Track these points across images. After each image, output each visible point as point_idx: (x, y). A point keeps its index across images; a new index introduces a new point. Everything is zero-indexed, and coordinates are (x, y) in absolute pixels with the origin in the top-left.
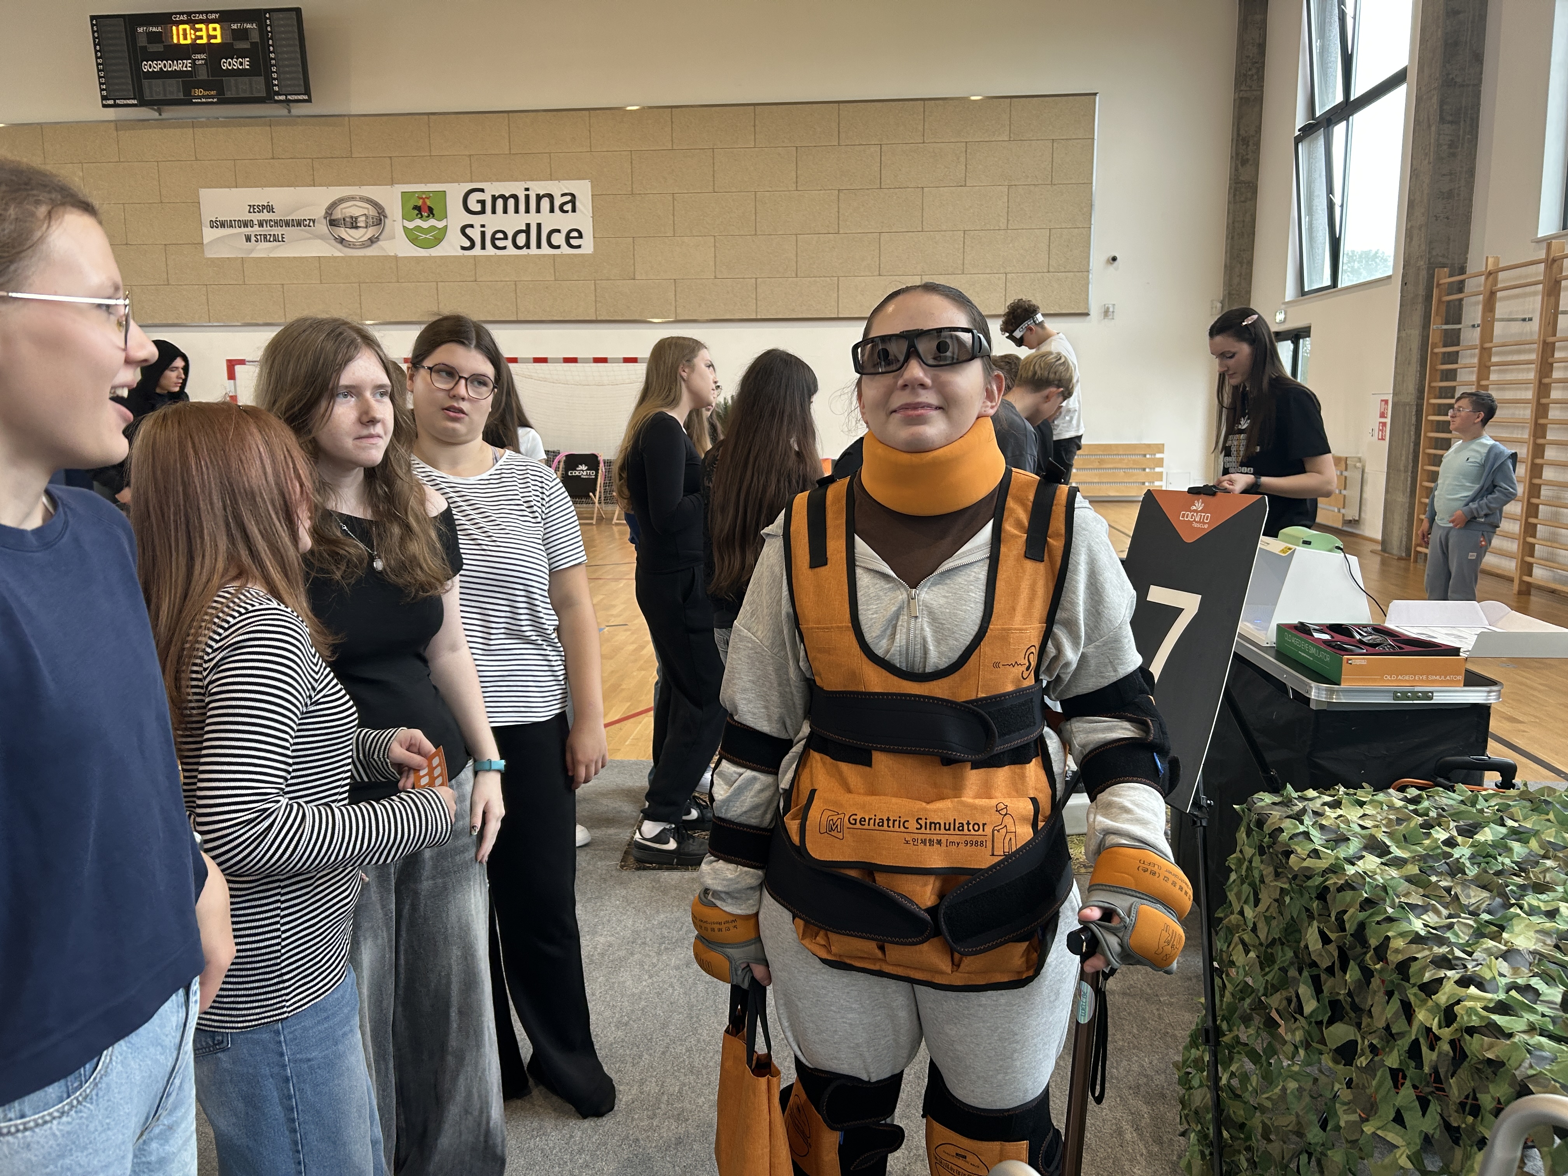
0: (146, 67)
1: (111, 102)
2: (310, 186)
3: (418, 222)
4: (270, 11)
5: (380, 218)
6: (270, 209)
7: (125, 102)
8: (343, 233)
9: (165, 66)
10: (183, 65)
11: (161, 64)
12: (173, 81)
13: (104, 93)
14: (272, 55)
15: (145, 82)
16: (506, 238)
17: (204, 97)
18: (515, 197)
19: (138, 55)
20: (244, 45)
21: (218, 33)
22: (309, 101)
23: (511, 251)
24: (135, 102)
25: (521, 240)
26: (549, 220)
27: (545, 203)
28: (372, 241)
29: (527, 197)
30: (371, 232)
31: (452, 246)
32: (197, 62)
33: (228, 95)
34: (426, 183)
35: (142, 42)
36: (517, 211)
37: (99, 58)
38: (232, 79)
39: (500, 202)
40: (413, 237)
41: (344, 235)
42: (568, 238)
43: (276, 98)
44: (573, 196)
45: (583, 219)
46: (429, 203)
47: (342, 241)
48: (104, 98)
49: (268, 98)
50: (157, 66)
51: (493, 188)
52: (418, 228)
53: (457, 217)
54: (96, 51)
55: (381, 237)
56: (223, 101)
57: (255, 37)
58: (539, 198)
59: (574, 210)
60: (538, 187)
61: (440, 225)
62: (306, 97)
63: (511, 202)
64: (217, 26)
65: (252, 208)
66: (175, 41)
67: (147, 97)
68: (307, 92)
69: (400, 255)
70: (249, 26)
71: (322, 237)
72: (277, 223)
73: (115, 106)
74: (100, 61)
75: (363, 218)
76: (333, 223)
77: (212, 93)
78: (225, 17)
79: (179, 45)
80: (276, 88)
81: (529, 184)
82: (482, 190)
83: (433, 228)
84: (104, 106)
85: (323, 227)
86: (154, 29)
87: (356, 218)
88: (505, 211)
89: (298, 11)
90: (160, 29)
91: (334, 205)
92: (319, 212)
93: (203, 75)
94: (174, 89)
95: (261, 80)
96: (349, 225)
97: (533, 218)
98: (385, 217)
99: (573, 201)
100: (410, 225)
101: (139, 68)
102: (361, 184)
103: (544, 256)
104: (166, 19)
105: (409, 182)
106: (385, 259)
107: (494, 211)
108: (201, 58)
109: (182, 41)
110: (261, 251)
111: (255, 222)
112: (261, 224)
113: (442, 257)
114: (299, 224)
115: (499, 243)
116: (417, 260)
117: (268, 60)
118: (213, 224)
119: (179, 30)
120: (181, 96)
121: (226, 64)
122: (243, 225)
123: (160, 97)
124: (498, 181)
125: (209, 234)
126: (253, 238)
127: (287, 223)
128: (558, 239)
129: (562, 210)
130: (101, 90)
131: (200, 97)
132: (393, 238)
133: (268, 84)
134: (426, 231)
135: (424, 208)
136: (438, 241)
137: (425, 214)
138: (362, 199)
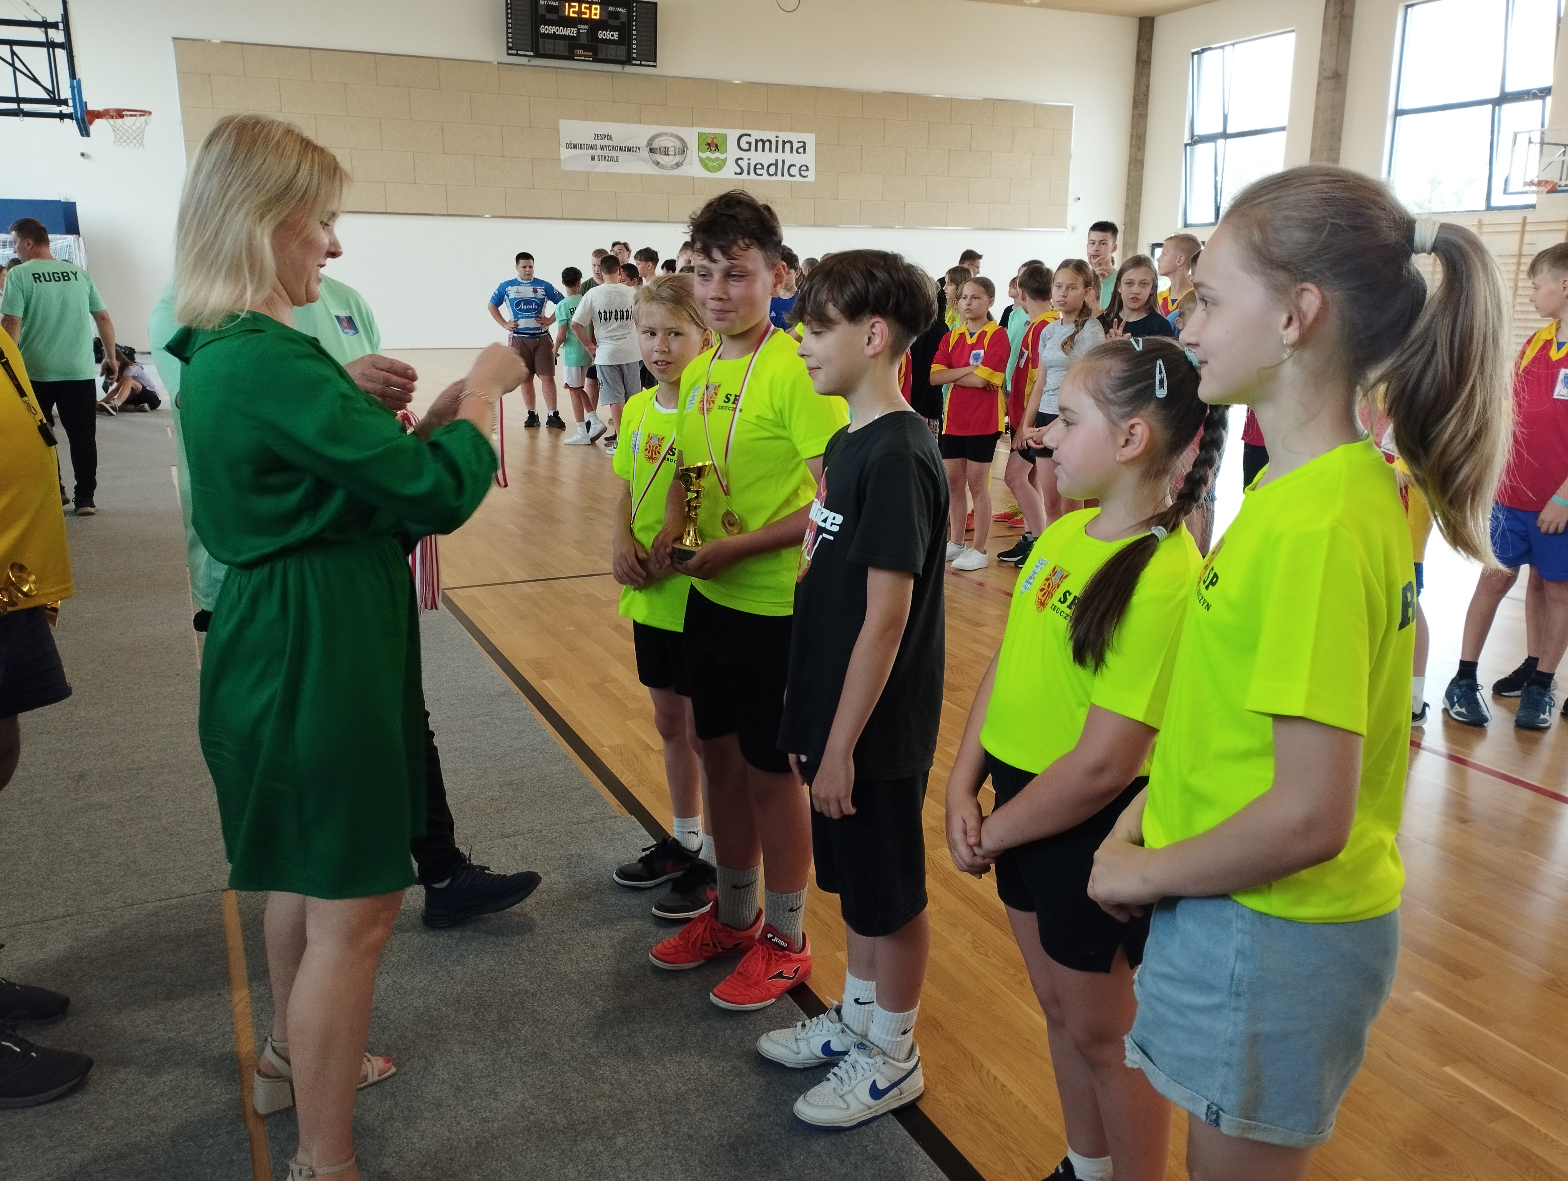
0: (543, 29)
1: (514, 52)
2: (638, 123)
3: (708, 154)
5: (683, 150)
6: (609, 137)
7: (525, 53)
8: (659, 158)
9: (557, 30)
10: (571, 32)
11: (554, 29)
12: (561, 42)
13: (510, 45)
14: (634, 32)
15: (541, 41)
16: (763, 168)
17: (583, 56)
18: (770, 141)
19: (538, 20)
20: (615, 23)
21: (598, 12)
22: (655, 66)
23: (766, 177)
24: (532, 54)
25: (772, 170)
26: (790, 158)
27: (788, 146)
28: (678, 165)
29: (777, 142)
30: (678, 159)
31: (729, 170)
32: (581, 31)
33: (600, 56)
34: (715, 127)
35: (542, 11)
36: (770, 150)
37: (510, 19)
38: (604, 45)
39: (760, 144)
40: (704, 163)
41: (659, 160)
42: (800, 170)
43: (633, 62)
44: (804, 143)
45: (809, 158)
46: (715, 141)
47: (658, 164)
48: (509, 48)
49: (627, 61)
50: (551, 30)
51: (756, 135)
52: (708, 158)
53: (732, 152)
54: (507, 14)
55: (684, 163)
56: (596, 60)
57: (624, 19)
58: (784, 143)
59: (804, 152)
60: (784, 136)
61: (722, 157)
62: (654, 64)
63: (767, 144)
64: (598, 7)
65: (597, 136)
66: (567, 14)
67: (541, 51)
68: (655, 61)
69: (696, 176)
70: (621, 10)
71: (645, 161)
72: (613, 148)
73: (517, 55)
74: (510, 21)
75: (672, 149)
76: (652, 150)
77: (590, 54)
79: (569, 17)
80: (634, 56)
81: (778, 133)
82: (750, 135)
83: (717, 159)
84: (509, 54)
85: (645, 153)
86: (553, 3)
87: (668, 148)
88: (763, 150)
89: (656, 4)
90: (557, 4)
91: (652, 139)
92: (643, 143)
93: (583, 40)
94: (561, 47)
95: (624, 48)
96: (663, 152)
97: (780, 156)
98: (687, 149)
99: (804, 146)
100: (703, 156)
101: (538, 29)
102: (672, 125)
103: (785, 181)
105: (702, 126)
106: (686, 178)
107: (756, 150)
108: (584, 28)
109: (572, 15)
110: (603, 167)
111: (599, 146)
112: (602, 148)
113: (723, 179)
114: (629, 150)
115: (758, 171)
116: (706, 180)
117: (631, 35)
118: (568, 146)
119: (570, 7)
120: (566, 54)
121: (601, 35)
122: (592, 148)
123: (551, 52)
124: (759, 129)
125: (565, 153)
126: (596, 158)
127: (621, 149)
128: (794, 171)
129: (797, 152)
130: (508, 42)
131: (579, 56)
132: (691, 163)
133: (629, 53)
134: (713, 160)
135: (712, 145)
136: (720, 168)
137: (713, 149)
138: (672, 135)
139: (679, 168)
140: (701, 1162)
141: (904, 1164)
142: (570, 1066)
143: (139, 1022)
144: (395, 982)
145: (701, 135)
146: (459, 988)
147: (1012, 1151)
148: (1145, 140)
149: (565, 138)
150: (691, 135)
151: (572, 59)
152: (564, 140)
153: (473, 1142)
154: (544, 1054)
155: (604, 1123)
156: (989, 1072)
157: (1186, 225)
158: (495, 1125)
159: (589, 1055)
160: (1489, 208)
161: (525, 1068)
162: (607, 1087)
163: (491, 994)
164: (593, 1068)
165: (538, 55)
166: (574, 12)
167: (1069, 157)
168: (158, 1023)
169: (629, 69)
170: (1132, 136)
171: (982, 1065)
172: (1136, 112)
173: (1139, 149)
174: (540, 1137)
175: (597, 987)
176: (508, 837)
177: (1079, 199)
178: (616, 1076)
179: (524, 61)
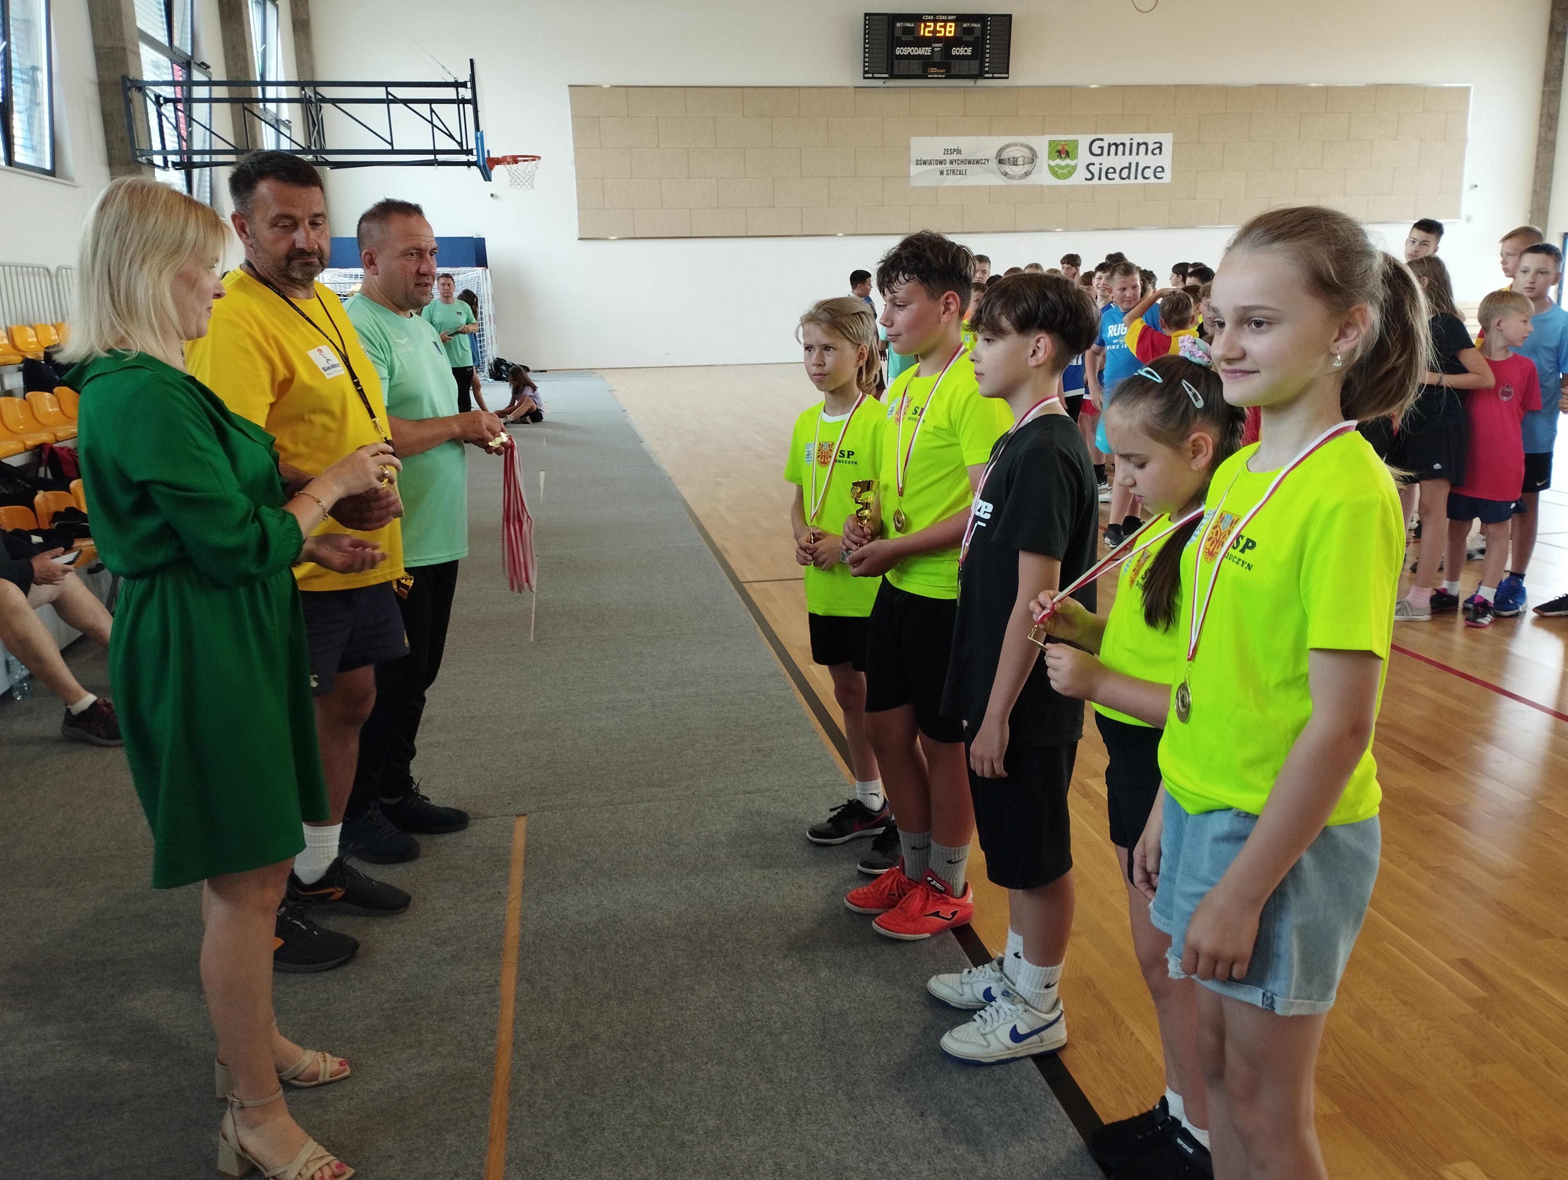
0: (899, 51)
1: (870, 75)
2: (988, 135)
3: (1058, 161)
4: (989, 15)
5: (1033, 159)
6: (958, 151)
7: (880, 75)
8: (1007, 168)
9: (912, 51)
10: (925, 51)
11: (909, 50)
12: (916, 62)
13: (866, 69)
14: (988, 46)
15: (896, 62)
16: (1115, 172)
17: (936, 73)
18: (1123, 144)
19: (895, 41)
20: (969, 38)
21: (953, 29)
22: (1007, 78)
23: (1118, 181)
24: (887, 76)
25: (1125, 173)
26: (1144, 160)
27: (1142, 148)
28: (1027, 174)
29: (1131, 144)
30: (1026, 168)
31: (1080, 177)
32: (935, 49)
33: (952, 72)
34: (1067, 134)
35: (898, 33)
36: (1124, 154)
37: (867, 44)
38: (958, 62)
39: (1113, 148)
40: (1054, 171)
41: (1008, 170)
42: (1155, 172)
43: (986, 75)
44: (1161, 143)
45: (1165, 159)
46: (1066, 148)
47: (1006, 174)
48: (865, 72)
49: (980, 75)
50: (906, 51)
51: (1110, 138)
52: (1058, 166)
53: (1083, 157)
54: (865, 39)
55: (1033, 172)
56: (949, 77)
57: (978, 34)
58: (1139, 145)
59: (1160, 153)
60: (1139, 138)
61: (1073, 163)
62: (1006, 75)
63: (1121, 147)
64: (953, 24)
65: (947, 151)
66: (922, 34)
67: (896, 72)
68: (1008, 73)
69: (1044, 184)
70: (975, 25)
71: (993, 172)
72: (962, 162)
73: (873, 78)
74: (867, 46)
75: (1022, 158)
76: (1001, 162)
77: (943, 71)
78: (960, 19)
79: (924, 37)
80: (987, 69)
81: (1131, 136)
82: (1102, 140)
83: (1067, 166)
84: (865, 78)
85: (994, 164)
86: (909, 25)
87: (1017, 158)
88: (1116, 154)
89: (1010, 16)
90: (913, 25)
91: (1002, 150)
92: (992, 154)
93: (937, 59)
94: (915, 67)
95: (977, 62)
96: (1012, 163)
97: (1134, 159)
98: (1037, 157)
99: (1160, 148)
100: (1053, 163)
101: (893, 51)
102: (1023, 134)
103: (1138, 184)
104: (918, 18)
105: (1054, 134)
106: (1035, 186)
107: (1109, 154)
108: (938, 46)
109: (927, 34)
110: (951, 181)
111: (948, 161)
112: (951, 163)
113: (1073, 186)
114: (978, 162)
115: (1110, 176)
116: (1056, 187)
117: (984, 49)
118: (919, 162)
119: (926, 27)
120: (920, 73)
121: (955, 51)
122: (941, 163)
123: (905, 73)
124: (1113, 133)
125: (915, 169)
126: (945, 173)
127: (970, 162)
128: (1149, 173)
129: (1153, 153)
130: (865, 67)
131: (933, 74)
132: (1040, 172)
133: (982, 66)
134: (1063, 168)
135: (1063, 152)
136: (1070, 174)
137: (1063, 156)
138: (1022, 145)
139: (1028, 178)
140: (848, 1063)
141: (1024, 1088)
142: (757, 977)
143: (437, 906)
144: (633, 897)
145: (1051, 142)
146: (683, 907)
147: (1129, 1093)
149: (915, 156)
150: (1041, 144)
151: (926, 77)
152: (914, 157)
153: (668, 1023)
154: (739, 965)
155: (775, 1023)
156: (1127, 1028)
158: (688, 1013)
159: (776, 971)
161: (721, 974)
162: (784, 997)
163: (706, 915)
164: (776, 981)
165: (893, 76)
166: (929, 32)
167: (1464, 141)
168: (450, 908)
169: (981, 83)
170: (1542, 114)
171: (1123, 1022)
173: (1550, 128)
174: (721, 1027)
175: (795, 920)
176: (750, 793)
177: (1476, 186)
178: (794, 989)
179: (879, 83)
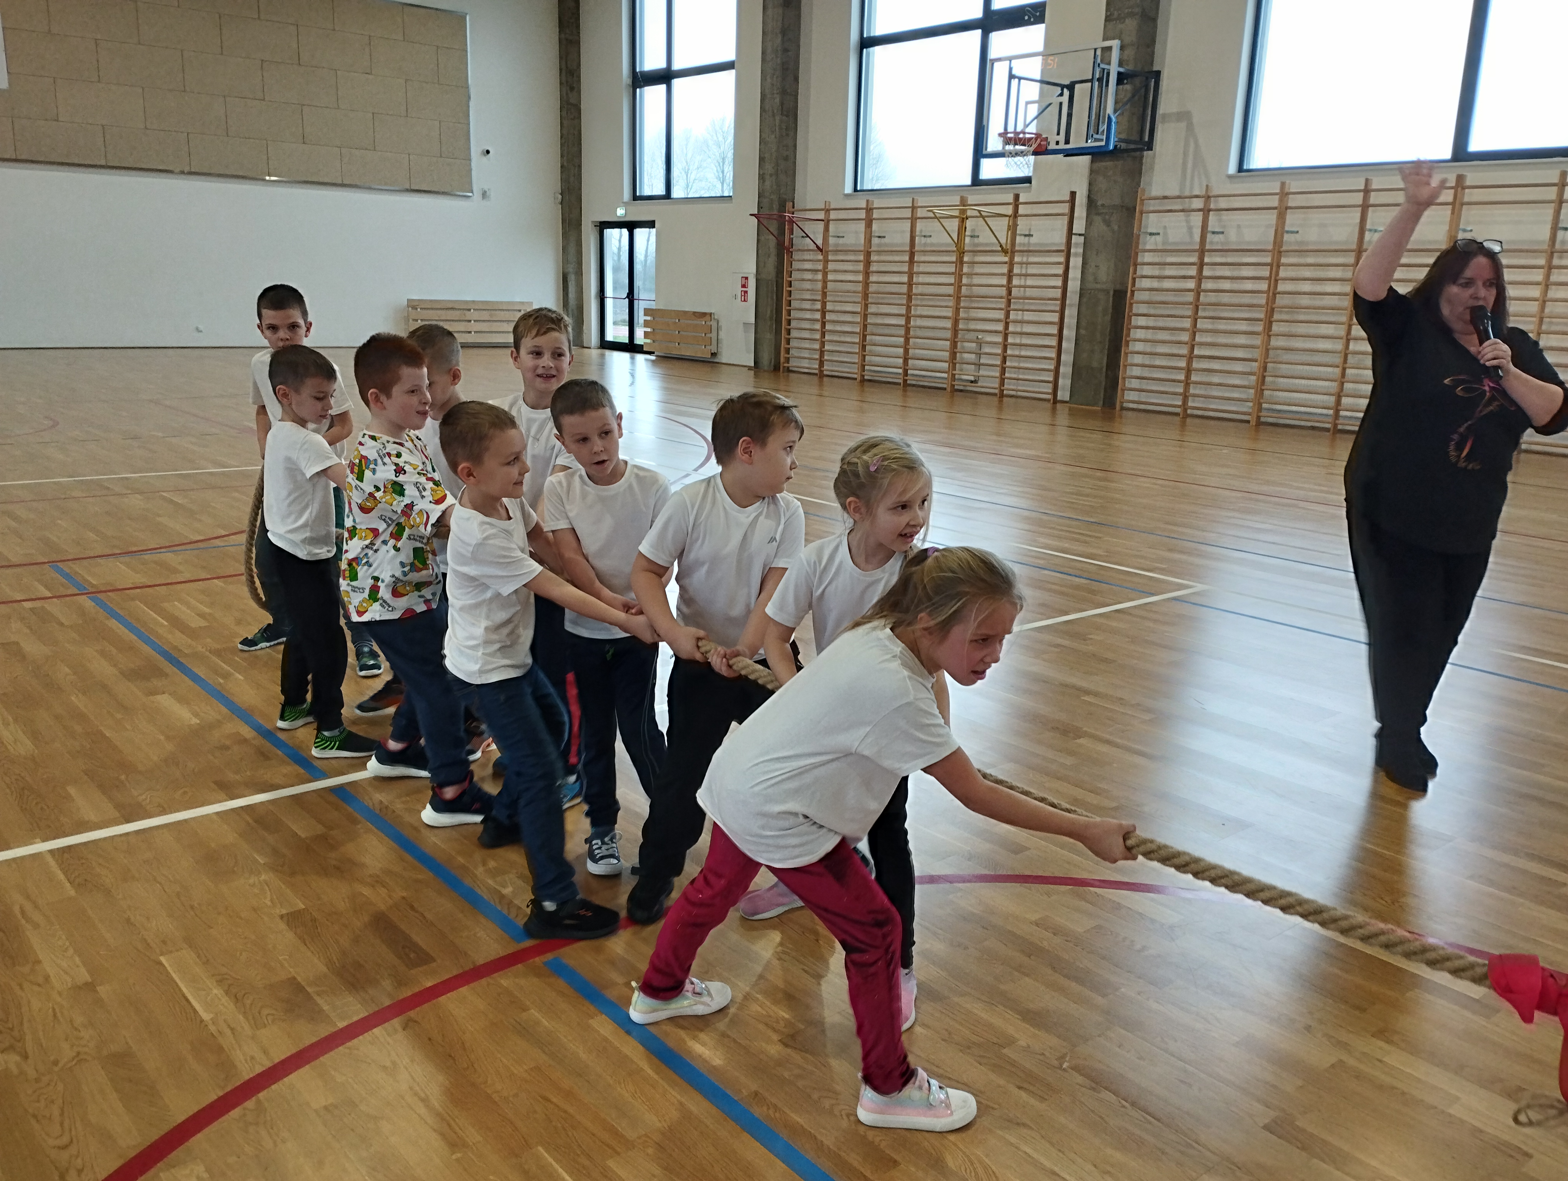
148: (579, 77)
157: (635, 198)
160: (976, 181)
170: (561, 70)
172: (563, 36)
173: (572, 89)
177: (488, 152)
